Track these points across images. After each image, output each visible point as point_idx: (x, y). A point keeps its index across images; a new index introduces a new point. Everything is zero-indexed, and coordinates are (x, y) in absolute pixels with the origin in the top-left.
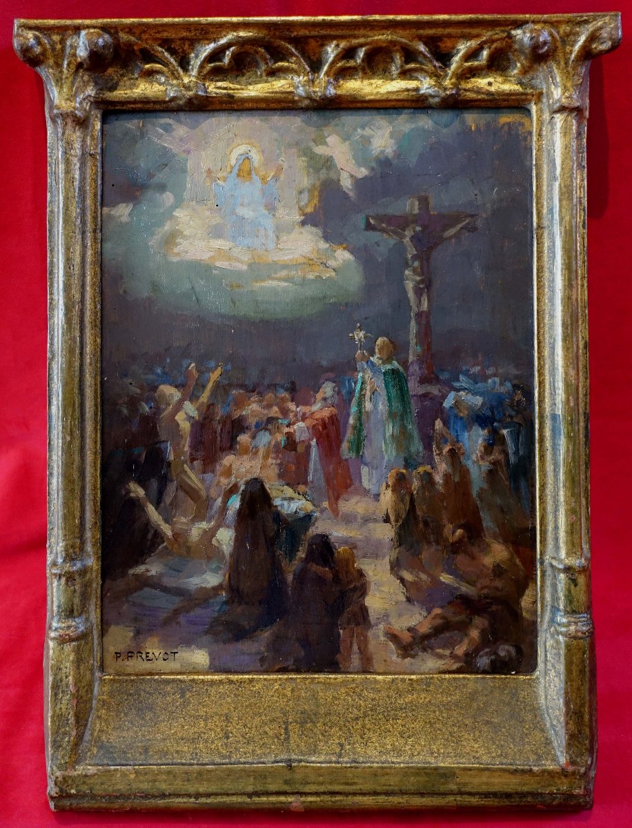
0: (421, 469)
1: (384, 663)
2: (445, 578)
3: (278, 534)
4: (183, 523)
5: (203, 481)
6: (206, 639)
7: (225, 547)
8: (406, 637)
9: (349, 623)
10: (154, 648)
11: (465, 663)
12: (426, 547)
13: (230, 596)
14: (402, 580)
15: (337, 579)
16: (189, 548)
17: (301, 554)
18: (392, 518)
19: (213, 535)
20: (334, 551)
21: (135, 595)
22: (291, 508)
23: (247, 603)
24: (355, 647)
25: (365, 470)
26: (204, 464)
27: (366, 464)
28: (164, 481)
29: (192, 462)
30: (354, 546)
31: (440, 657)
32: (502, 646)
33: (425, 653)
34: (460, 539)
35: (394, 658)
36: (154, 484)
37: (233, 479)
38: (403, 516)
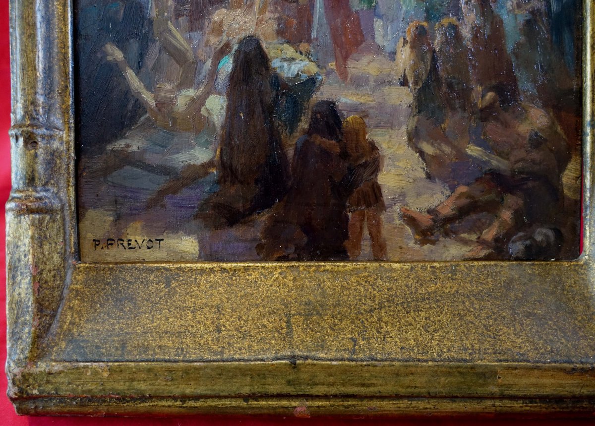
0: (445, 21)
1: (399, 250)
2: (473, 150)
3: (276, 101)
4: (167, 91)
5: (189, 40)
6: (195, 224)
7: (215, 117)
8: (426, 220)
9: (358, 205)
10: (136, 234)
11: (494, 250)
12: (450, 114)
13: (221, 174)
14: (422, 153)
15: (345, 155)
16: (174, 120)
17: (304, 125)
18: (411, 81)
19: (203, 104)
20: (342, 120)
21: (114, 174)
22: (291, 71)
23: (242, 183)
24: (366, 232)
25: (378, 24)
26: (191, 22)
27: (380, 17)
28: (145, 42)
29: (177, 19)
30: (365, 115)
31: (466, 242)
32: (539, 230)
33: (448, 239)
34: (491, 104)
35: (411, 244)
36: (134, 46)
37: (224, 37)
38: (424, 78)
